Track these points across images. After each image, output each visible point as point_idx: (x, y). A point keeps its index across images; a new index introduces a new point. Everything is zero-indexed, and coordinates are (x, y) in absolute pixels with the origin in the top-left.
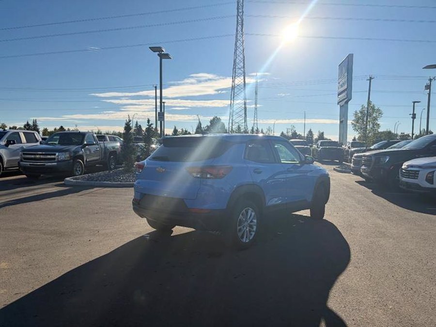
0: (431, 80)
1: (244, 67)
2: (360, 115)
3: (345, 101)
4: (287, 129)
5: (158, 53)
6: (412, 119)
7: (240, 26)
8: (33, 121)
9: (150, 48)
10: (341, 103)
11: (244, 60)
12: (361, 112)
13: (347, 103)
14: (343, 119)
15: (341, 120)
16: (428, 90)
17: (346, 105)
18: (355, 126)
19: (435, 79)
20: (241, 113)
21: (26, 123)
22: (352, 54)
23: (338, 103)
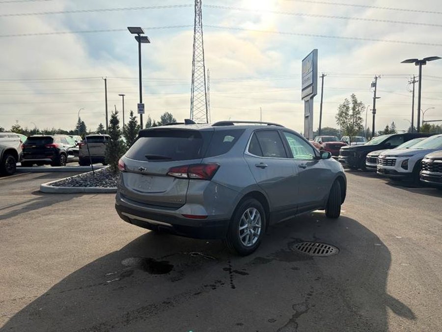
0: (376, 78)
1: (204, 61)
2: (343, 108)
3: (311, 95)
6: (372, 115)
7: (198, 17)
9: (128, 28)
10: (304, 99)
11: (203, 53)
13: (312, 98)
14: (308, 115)
15: (306, 115)
16: (374, 88)
17: (311, 100)
18: (339, 119)
19: (380, 78)
20: (202, 108)
22: (317, 50)
23: (302, 99)
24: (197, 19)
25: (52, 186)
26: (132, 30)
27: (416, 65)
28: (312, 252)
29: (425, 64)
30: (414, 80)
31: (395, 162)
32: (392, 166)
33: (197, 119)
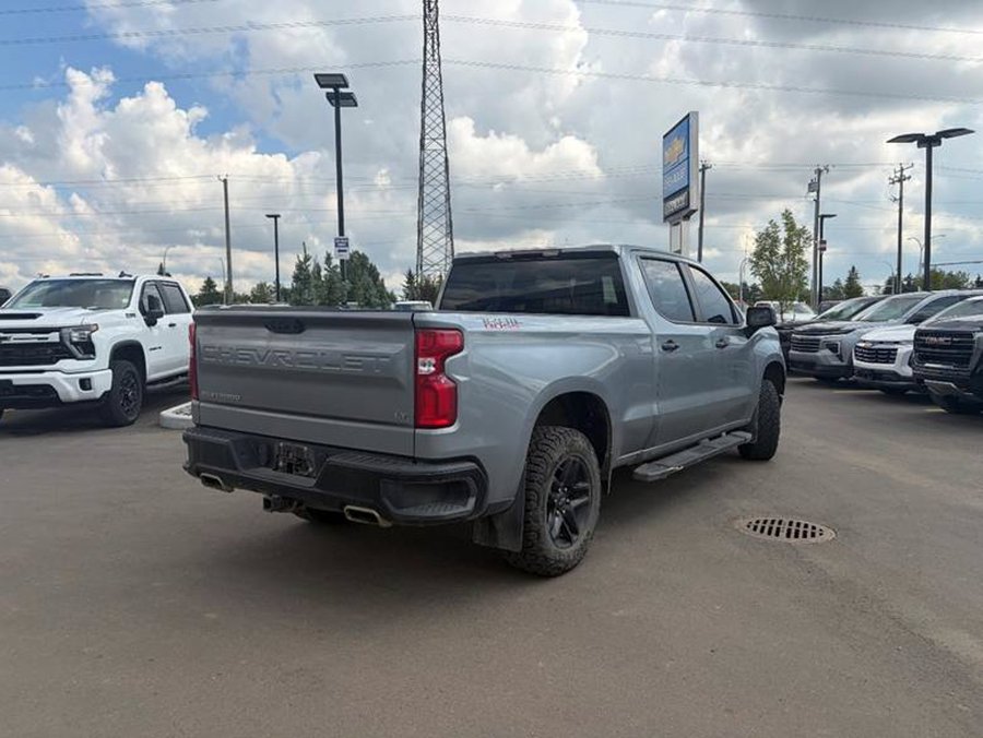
0: (819, 172)
1: (445, 138)
3: (685, 212)
5: (331, 90)
7: (431, 41)
9: (316, 76)
10: (672, 218)
11: (444, 120)
13: (687, 217)
17: (684, 223)
19: (828, 171)
20: (441, 243)
22: (697, 113)
23: (666, 219)
24: (429, 47)
25: (181, 416)
26: (323, 80)
27: (919, 146)
28: (783, 534)
29: (940, 144)
30: (902, 175)
31: (895, 354)
32: (887, 362)
33: (432, 266)
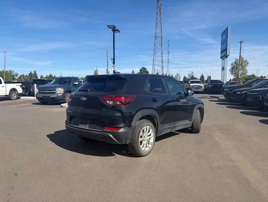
1: (161, 37)
2: (235, 65)
3: (226, 56)
4: (189, 74)
5: (113, 29)
8: (34, 71)
9: (107, 26)
12: (235, 63)
13: (227, 57)
17: (226, 59)
18: (232, 71)
20: (159, 65)
21: (30, 72)
23: (221, 58)
